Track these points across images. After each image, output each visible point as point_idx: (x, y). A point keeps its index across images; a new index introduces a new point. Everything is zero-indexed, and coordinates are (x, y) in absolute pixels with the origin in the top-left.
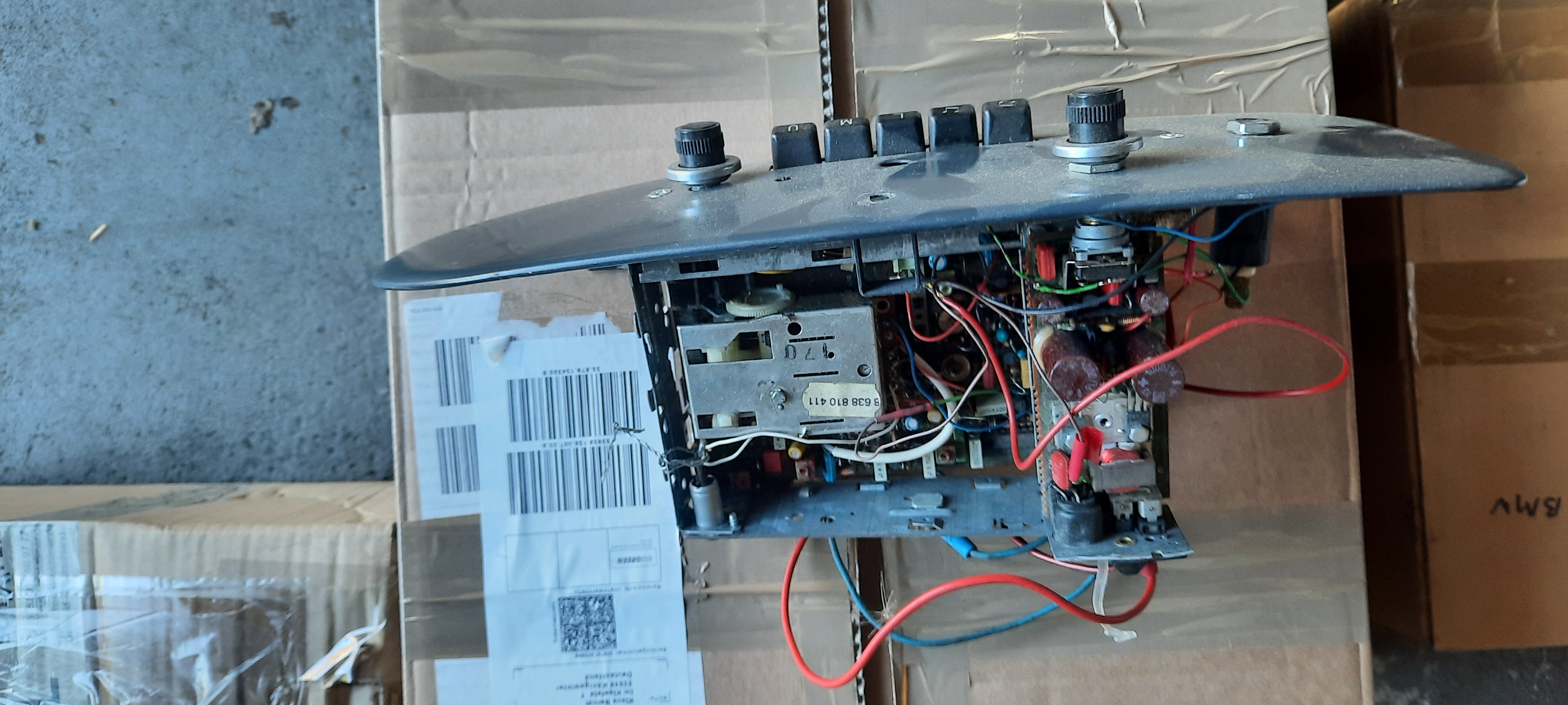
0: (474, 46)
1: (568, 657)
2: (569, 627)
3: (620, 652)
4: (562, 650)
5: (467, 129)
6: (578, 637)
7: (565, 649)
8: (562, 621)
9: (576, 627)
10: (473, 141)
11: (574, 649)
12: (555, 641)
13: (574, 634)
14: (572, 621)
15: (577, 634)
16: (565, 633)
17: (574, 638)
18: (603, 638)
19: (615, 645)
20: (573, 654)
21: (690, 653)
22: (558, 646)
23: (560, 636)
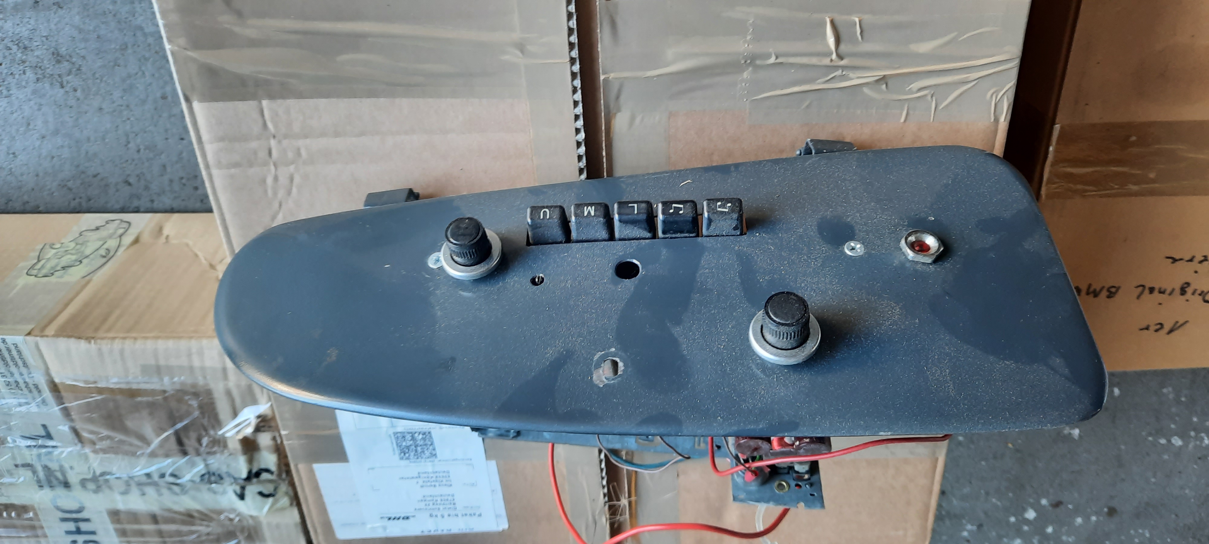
0: (253, 43)
1: (404, 462)
2: (402, 447)
3: (440, 461)
4: (400, 459)
5: (262, 115)
6: (410, 452)
7: (402, 459)
8: (397, 445)
9: (408, 447)
10: (270, 125)
11: (408, 458)
12: (394, 454)
13: (407, 451)
14: (404, 444)
15: (409, 451)
16: (401, 450)
17: (408, 453)
18: (427, 453)
19: (436, 457)
20: (408, 461)
21: (488, 461)
22: (397, 457)
23: (397, 452)
